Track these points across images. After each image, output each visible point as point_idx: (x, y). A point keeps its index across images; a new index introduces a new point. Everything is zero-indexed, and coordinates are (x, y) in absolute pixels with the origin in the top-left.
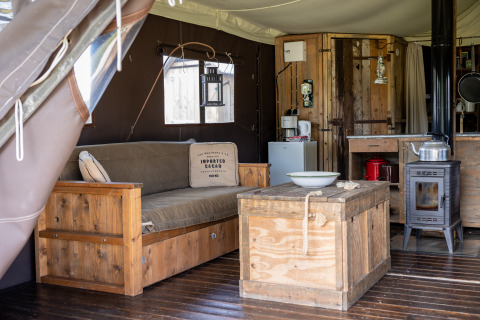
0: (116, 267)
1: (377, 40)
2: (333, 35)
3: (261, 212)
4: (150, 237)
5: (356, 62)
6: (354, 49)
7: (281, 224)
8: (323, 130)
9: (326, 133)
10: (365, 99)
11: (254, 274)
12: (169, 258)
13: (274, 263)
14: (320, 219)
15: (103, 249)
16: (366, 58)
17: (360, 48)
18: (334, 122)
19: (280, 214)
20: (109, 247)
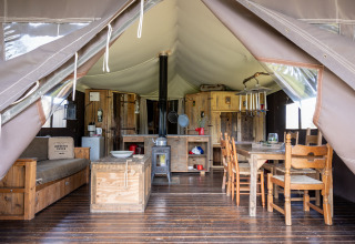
0: (18, 205)
1: (130, 95)
2: (113, 91)
3: (104, 171)
4: (39, 187)
5: (122, 103)
6: (121, 98)
7: (113, 175)
8: (107, 132)
10: (125, 119)
11: (98, 201)
12: (47, 197)
13: (108, 194)
14: (133, 171)
15: (8, 196)
16: (126, 102)
17: (123, 98)
18: (112, 129)
19: (113, 171)
20: (14, 195)
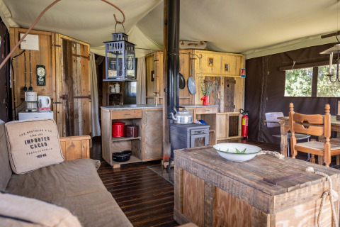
1: (84, 46)
2: (62, 36)
3: (290, 204)
5: (74, 57)
6: (73, 49)
8: (56, 103)
9: (58, 105)
10: (79, 82)
16: (79, 56)
17: (76, 48)
18: (63, 97)
